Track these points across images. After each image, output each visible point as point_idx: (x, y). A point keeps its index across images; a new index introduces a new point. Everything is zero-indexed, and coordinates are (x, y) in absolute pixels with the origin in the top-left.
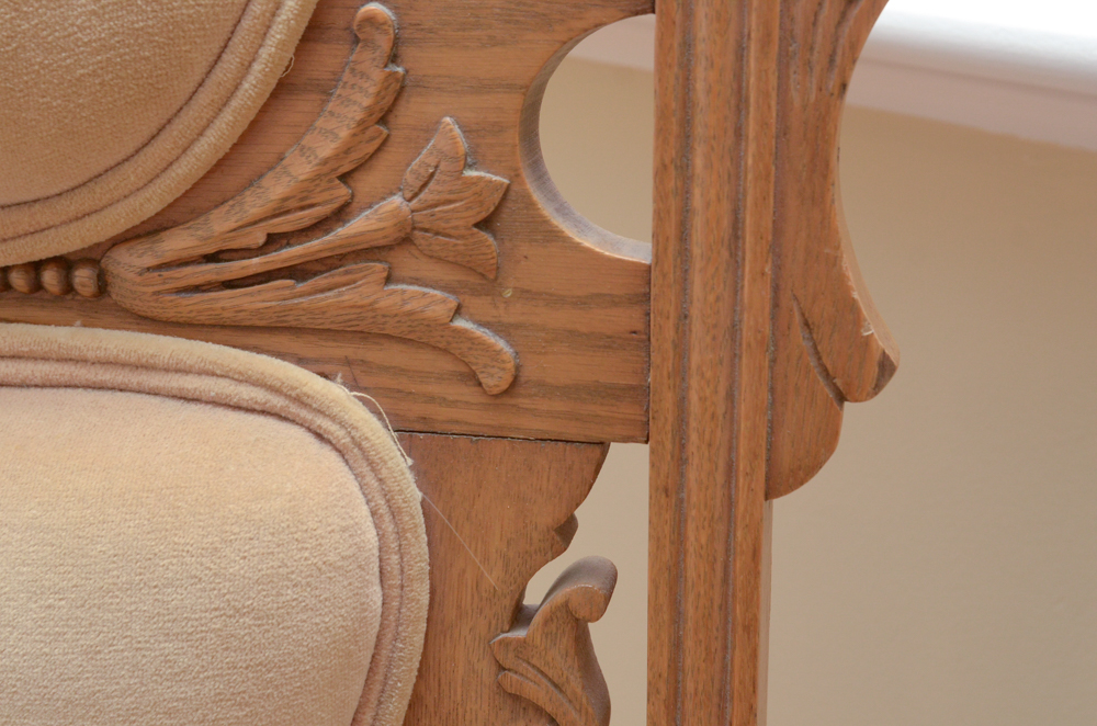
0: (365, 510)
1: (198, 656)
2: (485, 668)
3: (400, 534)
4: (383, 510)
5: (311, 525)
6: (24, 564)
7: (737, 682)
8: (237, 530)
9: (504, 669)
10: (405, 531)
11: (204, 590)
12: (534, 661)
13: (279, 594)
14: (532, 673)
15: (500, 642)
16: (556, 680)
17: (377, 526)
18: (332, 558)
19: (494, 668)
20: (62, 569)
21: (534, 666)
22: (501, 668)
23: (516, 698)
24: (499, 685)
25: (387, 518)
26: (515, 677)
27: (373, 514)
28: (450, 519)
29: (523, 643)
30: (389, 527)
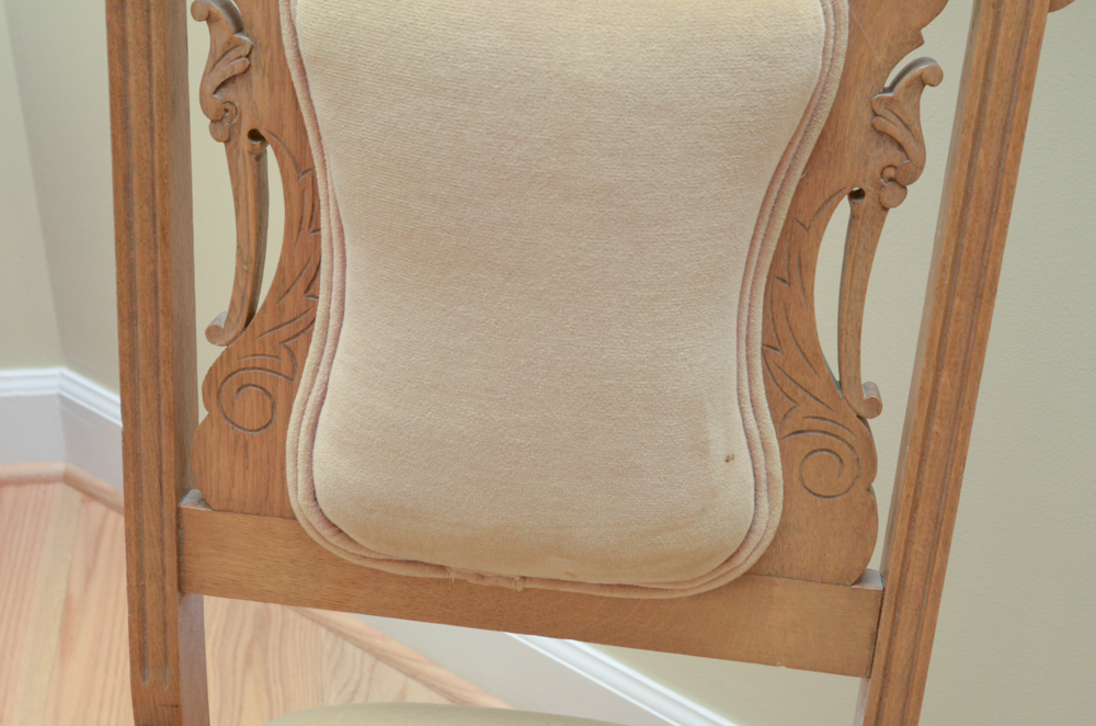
0: (821, 11)
1: (736, 83)
2: (866, 115)
3: (837, 27)
4: (831, 11)
5: (802, 12)
6: (638, 25)
7: (1016, 120)
8: (763, 10)
9: (877, 115)
10: (840, 25)
11: (743, 44)
12: (896, 111)
13: (783, 50)
14: (893, 118)
15: (878, 99)
16: (907, 122)
17: (826, 22)
18: (809, 33)
19: (871, 115)
20: (662, 29)
21: (895, 114)
22: (876, 114)
23: (881, 133)
24: (873, 126)
25: (832, 16)
26: (883, 120)
27: (825, 13)
28: (860, 21)
29: (891, 99)
30: (832, 22)
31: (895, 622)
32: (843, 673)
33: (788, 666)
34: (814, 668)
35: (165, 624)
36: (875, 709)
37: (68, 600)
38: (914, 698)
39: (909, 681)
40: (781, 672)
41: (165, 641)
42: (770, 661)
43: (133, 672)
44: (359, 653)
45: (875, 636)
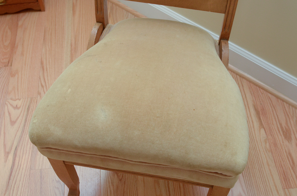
31: (230, 4)
32: (221, 13)
33: (211, 12)
34: (215, 12)
35: (101, 3)
36: (226, 19)
37: (73, 4)
38: (233, 17)
39: (232, 14)
40: (210, 13)
41: (101, 6)
42: (208, 11)
43: (96, 12)
44: (131, 15)
45: (226, 6)
